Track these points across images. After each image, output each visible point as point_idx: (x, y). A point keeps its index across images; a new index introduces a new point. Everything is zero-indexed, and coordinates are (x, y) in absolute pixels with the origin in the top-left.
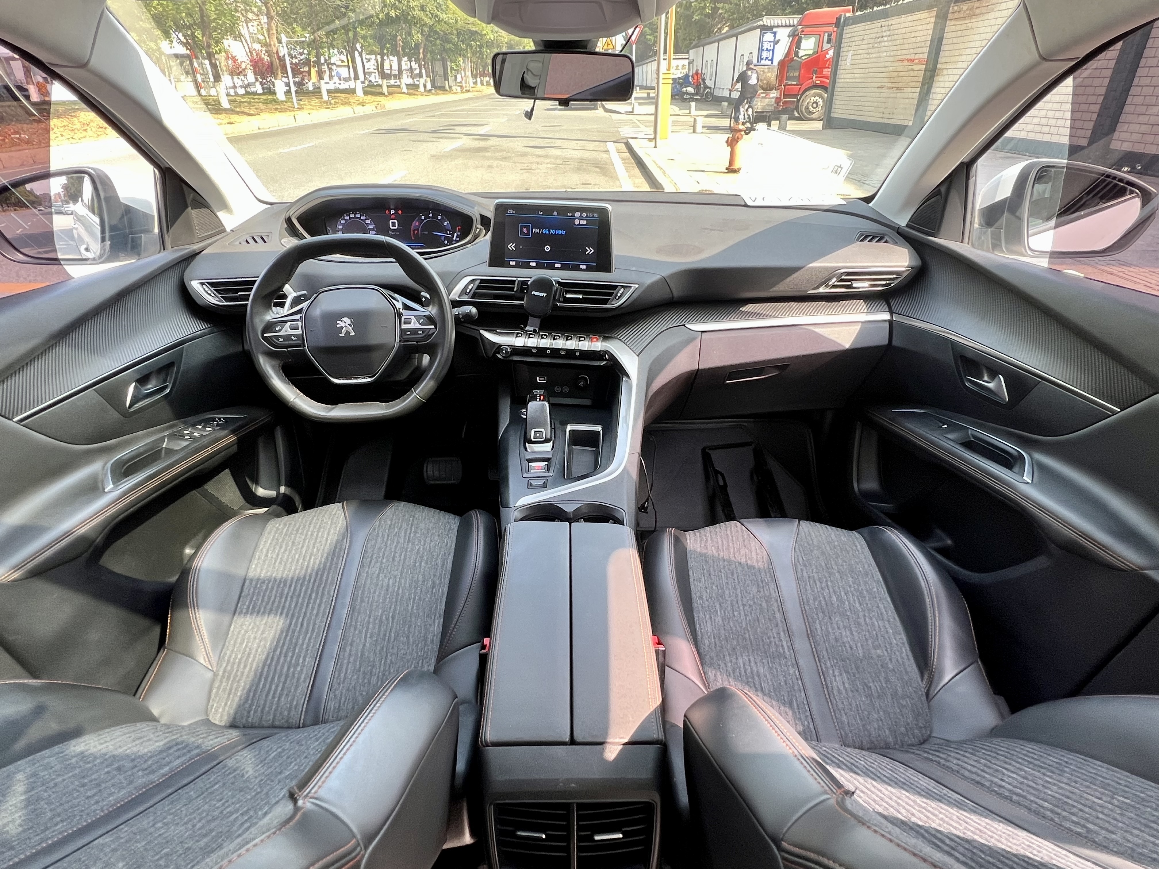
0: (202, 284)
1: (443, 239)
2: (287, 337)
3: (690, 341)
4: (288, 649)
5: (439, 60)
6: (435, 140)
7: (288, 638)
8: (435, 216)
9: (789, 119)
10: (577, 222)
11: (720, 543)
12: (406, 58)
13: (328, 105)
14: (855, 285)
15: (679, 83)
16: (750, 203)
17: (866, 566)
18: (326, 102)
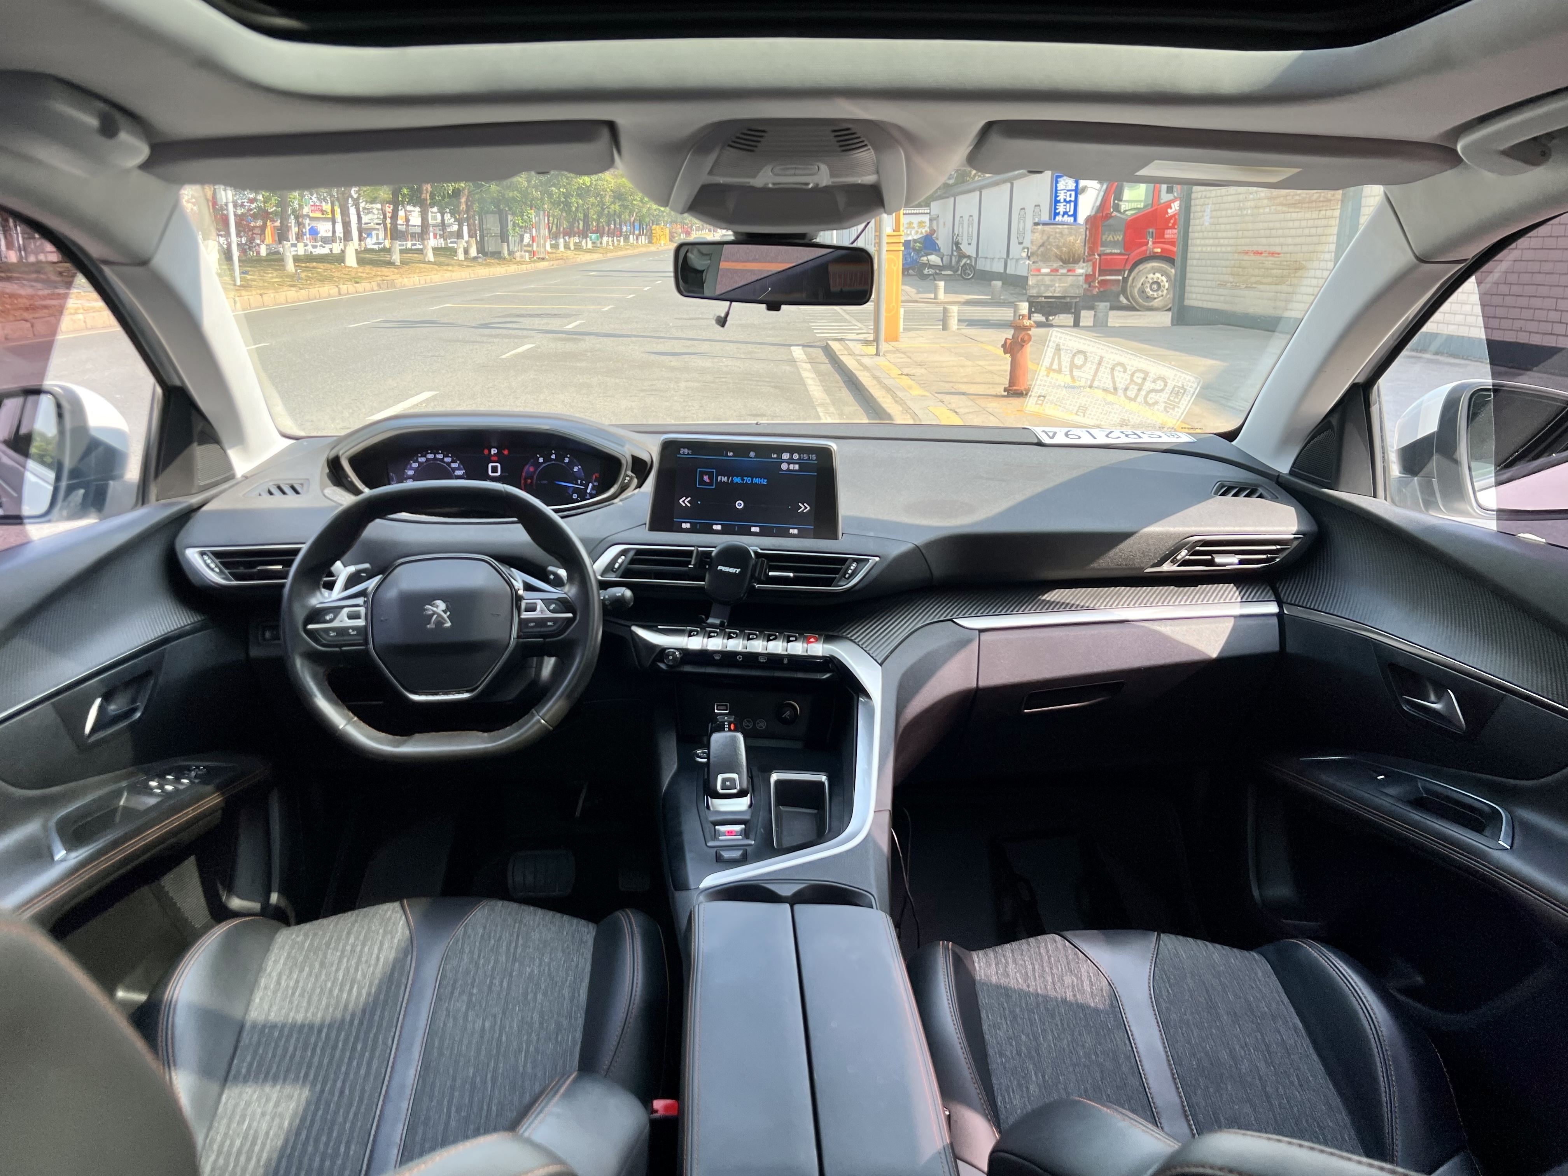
0: (202, 554)
1: (570, 491)
2: (342, 631)
3: (964, 643)
4: (321, 1130)
5: (493, 213)
6: (485, 339)
7: (320, 1112)
8: (560, 458)
9: (1112, 308)
10: (784, 466)
11: (1030, 967)
12: (435, 209)
13: (294, 281)
14: (1219, 559)
15: (914, 249)
16: (1046, 440)
17: (1274, 1005)
18: (292, 276)
